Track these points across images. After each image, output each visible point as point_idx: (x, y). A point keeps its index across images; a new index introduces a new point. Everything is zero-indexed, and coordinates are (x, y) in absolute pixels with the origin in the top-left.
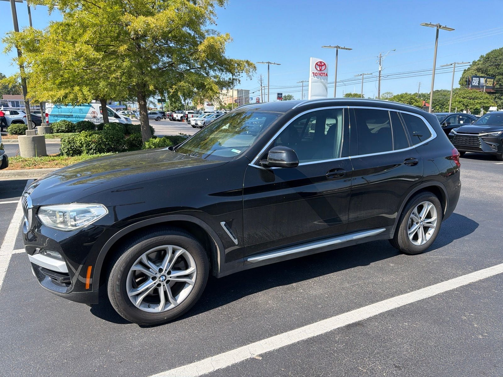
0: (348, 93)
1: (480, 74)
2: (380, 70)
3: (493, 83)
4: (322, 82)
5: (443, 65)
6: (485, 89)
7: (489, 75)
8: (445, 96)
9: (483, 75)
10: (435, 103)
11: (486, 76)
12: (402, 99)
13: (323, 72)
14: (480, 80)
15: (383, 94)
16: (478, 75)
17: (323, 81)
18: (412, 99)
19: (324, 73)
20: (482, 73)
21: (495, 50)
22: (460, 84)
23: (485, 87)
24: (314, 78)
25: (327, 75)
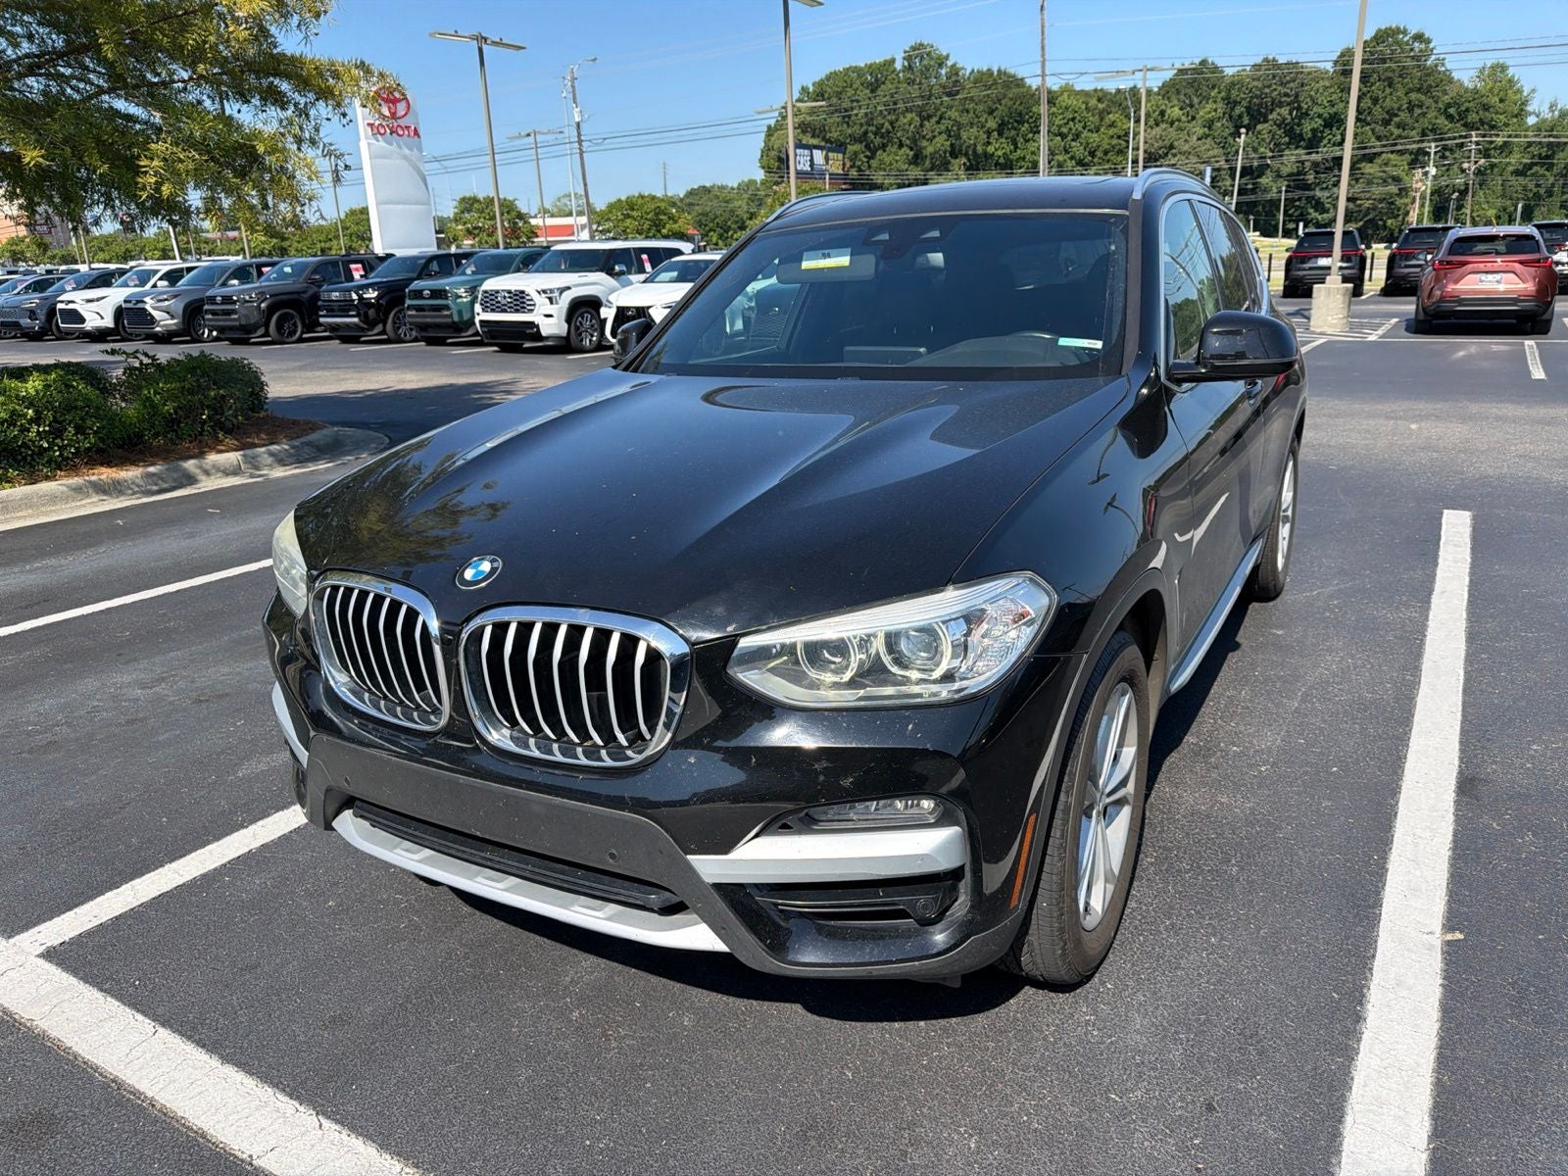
0: (468, 195)
1: (808, 140)
2: (577, 120)
3: (844, 165)
4: (405, 157)
5: (760, 110)
6: (827, 180)
7: (831, 143)
8: (727, 202)
9: (815, 141)
10: (706, 225)
11: (823, 144)
12: (635, 213)
13: (402, 122)
14: (812, 156)
15: (559, 200)
16: (804, 142)
17: (407, 151)
18: (658, 212)
19: (408, 128)
20: (813, 136)
21: (835, 72)
22: (763, 168)
23: (827, 177)
24: (374, 142)
25: (416, 132)
